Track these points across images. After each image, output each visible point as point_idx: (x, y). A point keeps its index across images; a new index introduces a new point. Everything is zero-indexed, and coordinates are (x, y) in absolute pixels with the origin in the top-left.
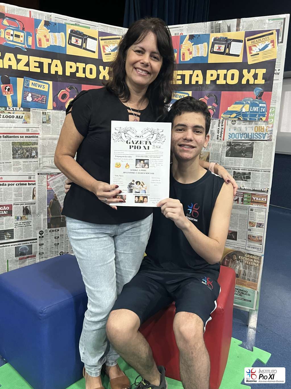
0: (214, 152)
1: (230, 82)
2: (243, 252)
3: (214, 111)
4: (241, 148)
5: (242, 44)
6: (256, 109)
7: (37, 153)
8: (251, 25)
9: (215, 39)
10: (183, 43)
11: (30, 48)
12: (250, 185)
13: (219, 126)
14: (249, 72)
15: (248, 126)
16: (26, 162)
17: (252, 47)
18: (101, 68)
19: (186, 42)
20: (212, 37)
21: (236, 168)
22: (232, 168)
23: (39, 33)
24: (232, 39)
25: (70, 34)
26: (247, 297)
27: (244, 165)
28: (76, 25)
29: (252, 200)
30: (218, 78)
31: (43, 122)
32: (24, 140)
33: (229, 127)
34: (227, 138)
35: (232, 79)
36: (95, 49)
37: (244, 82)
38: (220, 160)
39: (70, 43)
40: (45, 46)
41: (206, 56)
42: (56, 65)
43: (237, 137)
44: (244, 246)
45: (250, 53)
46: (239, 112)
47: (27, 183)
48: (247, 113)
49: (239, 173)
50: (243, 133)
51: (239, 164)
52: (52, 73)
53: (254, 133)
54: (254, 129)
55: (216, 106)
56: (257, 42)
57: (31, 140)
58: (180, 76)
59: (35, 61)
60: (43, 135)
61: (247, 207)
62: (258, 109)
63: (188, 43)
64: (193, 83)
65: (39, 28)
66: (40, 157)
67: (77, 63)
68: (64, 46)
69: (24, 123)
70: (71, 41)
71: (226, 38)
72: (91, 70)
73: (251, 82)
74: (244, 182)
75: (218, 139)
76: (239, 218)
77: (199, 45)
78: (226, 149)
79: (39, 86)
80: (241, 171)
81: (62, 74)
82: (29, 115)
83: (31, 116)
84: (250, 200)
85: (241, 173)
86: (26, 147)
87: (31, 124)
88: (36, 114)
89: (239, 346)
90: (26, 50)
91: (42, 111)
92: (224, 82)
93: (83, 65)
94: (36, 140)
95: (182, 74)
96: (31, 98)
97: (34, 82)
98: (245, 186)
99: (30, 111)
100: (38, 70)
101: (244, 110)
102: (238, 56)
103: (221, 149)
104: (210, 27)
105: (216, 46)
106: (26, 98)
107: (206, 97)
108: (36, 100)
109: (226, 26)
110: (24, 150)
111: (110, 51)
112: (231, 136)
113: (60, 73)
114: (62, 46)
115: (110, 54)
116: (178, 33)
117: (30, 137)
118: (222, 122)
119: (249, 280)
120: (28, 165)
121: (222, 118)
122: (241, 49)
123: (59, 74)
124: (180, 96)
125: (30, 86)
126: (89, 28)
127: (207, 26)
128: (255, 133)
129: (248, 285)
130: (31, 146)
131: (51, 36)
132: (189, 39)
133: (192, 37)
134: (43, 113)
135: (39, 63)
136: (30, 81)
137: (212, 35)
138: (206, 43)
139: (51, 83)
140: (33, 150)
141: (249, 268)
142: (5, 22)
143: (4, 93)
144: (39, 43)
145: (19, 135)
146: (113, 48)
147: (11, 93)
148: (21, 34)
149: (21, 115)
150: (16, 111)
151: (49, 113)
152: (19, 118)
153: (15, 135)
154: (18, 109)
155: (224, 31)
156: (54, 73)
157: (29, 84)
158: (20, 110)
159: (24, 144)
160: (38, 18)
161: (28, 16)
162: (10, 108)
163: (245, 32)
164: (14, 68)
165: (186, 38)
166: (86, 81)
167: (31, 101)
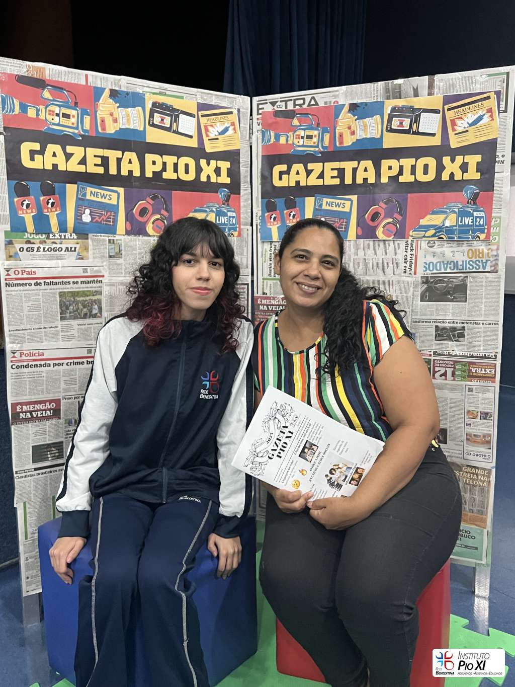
0: (400, 295)
1: (421, 178)
2: (459, 463)
3: (396, 226)
4: (445, 287)
5: (439, 116)
6: (467, 221)
7: (100, 309)
8: (453, 86)
9: (393, 110)
10: (340, 118)
11: (87, 134)
12: (466, 347)
13: (407, 252)
14: (453, 161)
15: (456, 249)
16: (82, 325)
17: (456, 120)
18: (203, 162)
19: (344, 115)
20: (389, 106)
21: (440, 321)
22: (432, 321)
23: (101, 109)
24: (421, 109)
25: (151, 109)
26: (470, 542)
27: (453, 315)
28: (160, 94)
29: (471, 374)
30: (401, 172)
31: (110, 257)
32: (80, 288)
33: (424, 253)
34: (421, 271)
35: (426, 172)
36: (193, 131)
37: (445, 177)
38: (411, 306)
39: (151, 123)
40: (111, 131)
41: (379, 136)
42: (130, 160)
43: (438, 268)
44: (460, 452)
45: (454, 130)
46: (440, 227)
47: (85, 360)
48: (454, 228)
49: (444, 328)
50: (448, 262)
51: (444, 313)
52: (123, 174)
53: (466, 261)
54: (466, 254)
55: (400, 218)
56: (463, 112)
57: (91, 287)
58: (336, 171)
59: (95, 156)
60: (110, 278)
61: (462, 385)
62: (472, 221)
63: (347, 117)
64: (359, 181)
65: (100, 101)
66: (106, 315)
67: (164, 156)
68: (142, 129)
69: (79, 259)
70: (153, 120)
71: (412, 107)
72: (187, 166)
73: (458, 176)
74: (455, 342)
75: (405, 272)
76: (449, 405)
77: (367, 120)
78: (421, 288)
79: (103, 196)
80: (447, 325)
81: (139, 175)
82: (87, 247)
83: (90, 247)
84: (466, 374)
85: (448, 328)
86: (81, 299)
87: (90, 260)
88: (97, 242)
89: (464, 627)
90: (80, 138)
91: (107, 238)
92: (411, 179)
93: (174, 159)
94: (99, 287)
95: (338, 167)
96: (90, 216)
97: (93, 190)
98: (456, 349)
99: (88, 239)
100: (101, 170)
101: (448, 224)
102: (433, 135)
103: (412, 289)
104: (384, 91)
105: (395, 120)
106: (81, 217)
107: (382, 204)
108: (97, 221)
109: (410, 88)
110: (80, 304)
111: (217, 134)
112: (427, 266)
113: (137, 173)
114: (138, 129)
115: (217, 139)
116: (330, 102)
117: (89, 282)
118: (412, 245)
119: (471, 511)
120: (86, 330)
121: (411, 238)
122: (438, 124)
123: (134, 175)
124: (338, 203)
125: (88, 197)
126: (182, 98)
127: (379, 88)
128: (468, 260)
129: (470, 520)
130: (91, 297)
131: (121, 113)
132: (349, 110)
133: (354, 108)
134: (110, 240)
135: (103, 157)
136: (88, 188)
137: (387, 102)
138: (378, 116)
139: (121, 190)
140: (94, 304)
141: (470, 491)
142: (46, 94)
143: (45, 211)
144: (101, 126)
145: (71, 280)
146: (221, 129)
147: (56, 211)
148: (73, 112)
149: (73, 246)
150: (65, 239)
151: (119, 241)
152: (71, 251)
153: (65, 280)
154: (68, 235)
155: (407, 95)
156: (127, 174)
157: (86, 193)
158: (72, 238)
159: (80, 294)
160: (99, 86)
161: (84, 83)
162: (55, 236)
163: (444, 96)
164: (62, 167)
165: (344, 109)
166: (179, 185)
167: (90, 221)
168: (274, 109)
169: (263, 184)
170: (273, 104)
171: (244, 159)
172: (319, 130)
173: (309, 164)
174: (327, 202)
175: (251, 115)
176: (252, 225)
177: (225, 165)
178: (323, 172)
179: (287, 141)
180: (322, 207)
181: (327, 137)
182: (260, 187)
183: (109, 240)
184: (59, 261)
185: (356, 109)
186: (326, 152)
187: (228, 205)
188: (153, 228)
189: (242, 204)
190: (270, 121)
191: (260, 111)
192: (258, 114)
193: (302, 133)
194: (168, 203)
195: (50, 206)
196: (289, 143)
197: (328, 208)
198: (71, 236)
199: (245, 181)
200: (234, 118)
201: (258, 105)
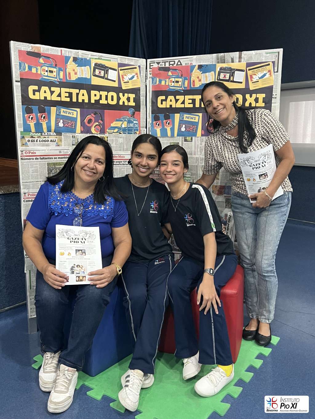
5: (244, 73)
8: (251, 57)
9: (221, 69)
10: (193, 72)
11: (61, 81)
14: (251, 96)
17: (252, 75)
18: (121, 95)
19: (195, 71)
20: (219, 67)
23: (69, 67)
24: (235, 69)
25: (94, 67)
28: (99, 59)
31: (73, 145)
32: (57, 161)
36: (116, 78)
37: (247, 104)
39: (94, 74)
40: (74, 79)
42: (83, 94)
45: (252, 80)
52: (79, 101)
56: (256, 72)
57: (63, 161)
58: (191, 100)
59: (66, 92)
63: (197, 72)
65: (68, 63)
67: (100, 92)
68: (89, 78)
69: (57, 146)
71: (230, 68)
72: (112, 97)
73: (253, 105)
77: (207, 74)
79: (69, 113)
81: (88, 102)
82: (61, 139)
83: (63, 140)
86: (58, 166)
87: (62, 146)
88: (66, 137)
90: (58, 83)
93: (106, 93)
95: (192, 98)
96: (62, 124)
97: (65, 110)
99: (61, 135)
100: (68, 100)
102: (241, 83)
104: (216, 59)
105: (222, 74)
106: (58, 124)
108: (66, 126)
109: (230, 58)
110: (57, 169)
111: (128, 79)
113: (86, 101)
114: (87, 77)
115: (128, 82)
116: (188, 63)
117: (62, 158)
122: (243, 77)
124: (192, 117)
125: (62, 114)
126: (110, 60)
127: (214, 58)
131: (78, 69)
132: (198, 68)
133: (200, 67)
135: (69, 93)
136: (62, 109)
137: (217, 65)
138: (213, 72)
139: (78, 110)
142: (41, 61)
143: (41, 121)
144: (68, 77)
145: (53, 157)
146: (130, 76)
147: (46, 121)
148: (54, 70)
149: (54, 139)
150: (50, 135)
151: (77, 137)
152: (53, 142)
153: (50, 157)
154: (51, 133)
155: (228, 61)
156: (81, 101)
157: (60, 112)
158: (54, 135)
159: (57, 164)
160: (68, 55)
161: (60, 54)
162: (45, 134)
163: (247, 63)
164: (49, 98)
165: (196, 67)
166: (108, 107)
167: (63, 126)
168: (158, 66)
169: (152, 106)
170: (158, 63)
171: (142, 92)
172: (182, 78)
173: (177, 96)
174: (186, 117)
175: (146, 69)
176: (146, 128)
177: (132, 96)
178: (184, 100)
179: (165, 83)
180: (183, 119)
181: (186, 82)
182: (151, 107)
183: (72, 136)
184: (48, 147)
185: (202, 68)
186: (185, 90)
187: (134, 117)
188: (95, 130)
189: (141, 116)
190: (156, 73)
191: (151, 67)
192: (150, 68)
193: (173, 80)
194: (102, 116)
195: (43, 118)
196: (166, 84)
197: (187, 119)
198: (53, 134)
199: (143, 105)
200: (137, 70)
201: (150, 63)
